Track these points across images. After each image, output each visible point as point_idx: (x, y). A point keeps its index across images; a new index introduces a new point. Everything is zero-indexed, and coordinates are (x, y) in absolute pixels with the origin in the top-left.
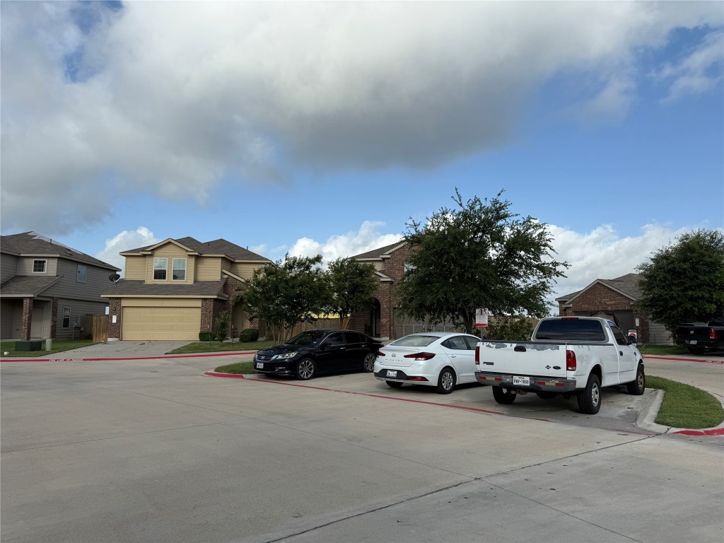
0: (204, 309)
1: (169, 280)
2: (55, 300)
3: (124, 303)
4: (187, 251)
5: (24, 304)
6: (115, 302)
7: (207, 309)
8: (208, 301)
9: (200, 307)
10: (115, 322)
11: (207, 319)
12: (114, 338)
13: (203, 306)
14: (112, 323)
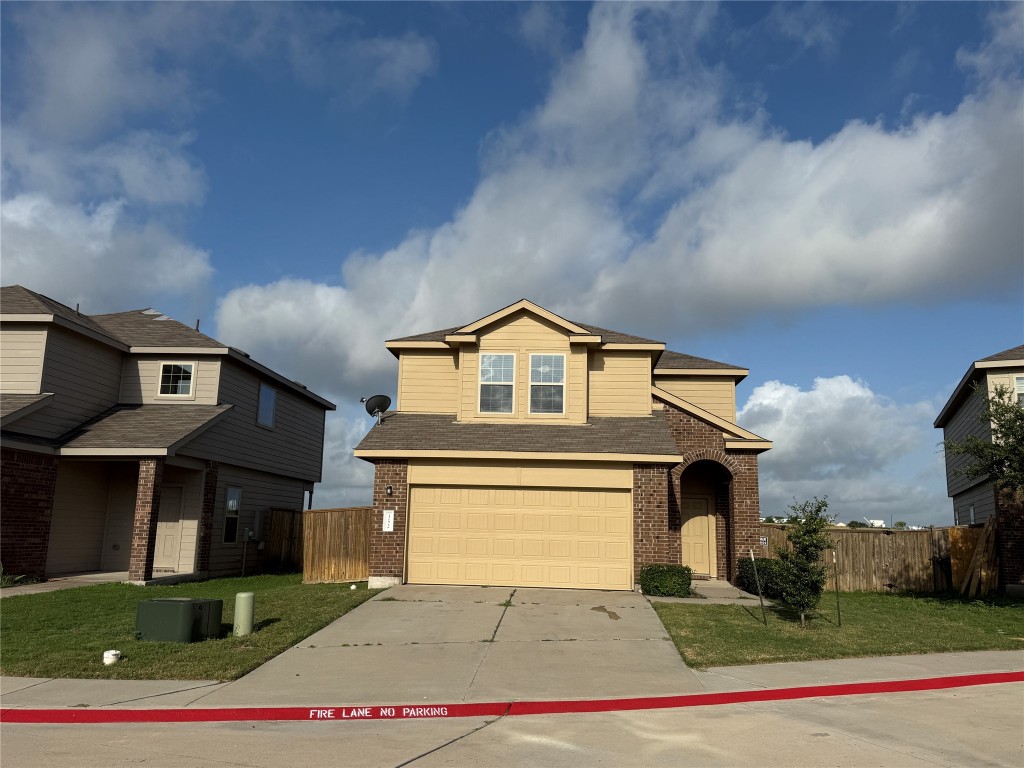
0: (639, 493)
1: (521, 412)
2: (213, 467)
3: (415, 474)
4: (568, 333)
5: (142, 475)
6: (389, 471)
7: (652, 495)
8: (653, 473)
9: (628, 490)
10: (391, 529)
11: (653, 526)
12: (387, 576)
13: (640, 487)
14: (382, 533)
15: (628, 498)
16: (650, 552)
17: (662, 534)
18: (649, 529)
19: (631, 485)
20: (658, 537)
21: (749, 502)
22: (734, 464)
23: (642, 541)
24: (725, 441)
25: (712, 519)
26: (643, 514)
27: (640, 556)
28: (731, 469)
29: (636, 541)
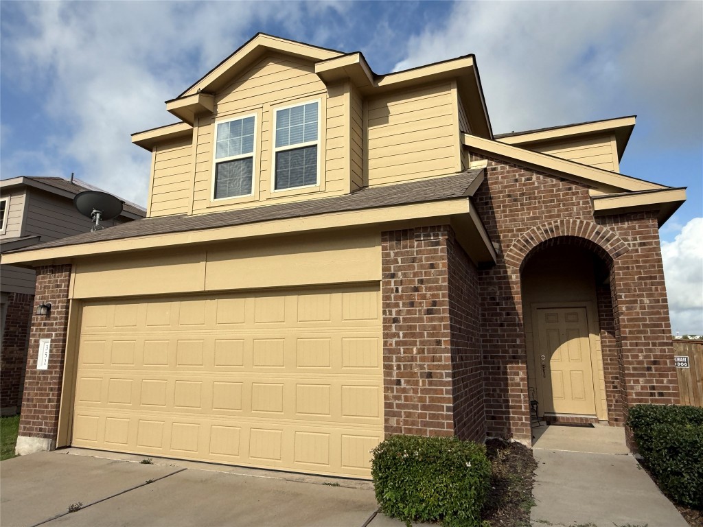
0: (392, 287)
1: (262, 192)
3: (84, 284)
6: (49, 282)
7: (416, 289)
8: (417, 246)
9: (371, 285)
10: (45, 367)
11: (421, 351)
12: (37, 435)
13: (393, 276)
14: (35, 373)
15: (374, 300)
16: (415, 407)
17: (439, 367)
18: (413, 359)
19: (377, 275)
20: (430, 375)
21: (646, 301)
22: (612, 238)
23: (398, 382)
24: (593, 199)
25: (595, 340)
26: (400, 328)
27: (395, 414)
28: (608, 247)
29: (390, 384)
